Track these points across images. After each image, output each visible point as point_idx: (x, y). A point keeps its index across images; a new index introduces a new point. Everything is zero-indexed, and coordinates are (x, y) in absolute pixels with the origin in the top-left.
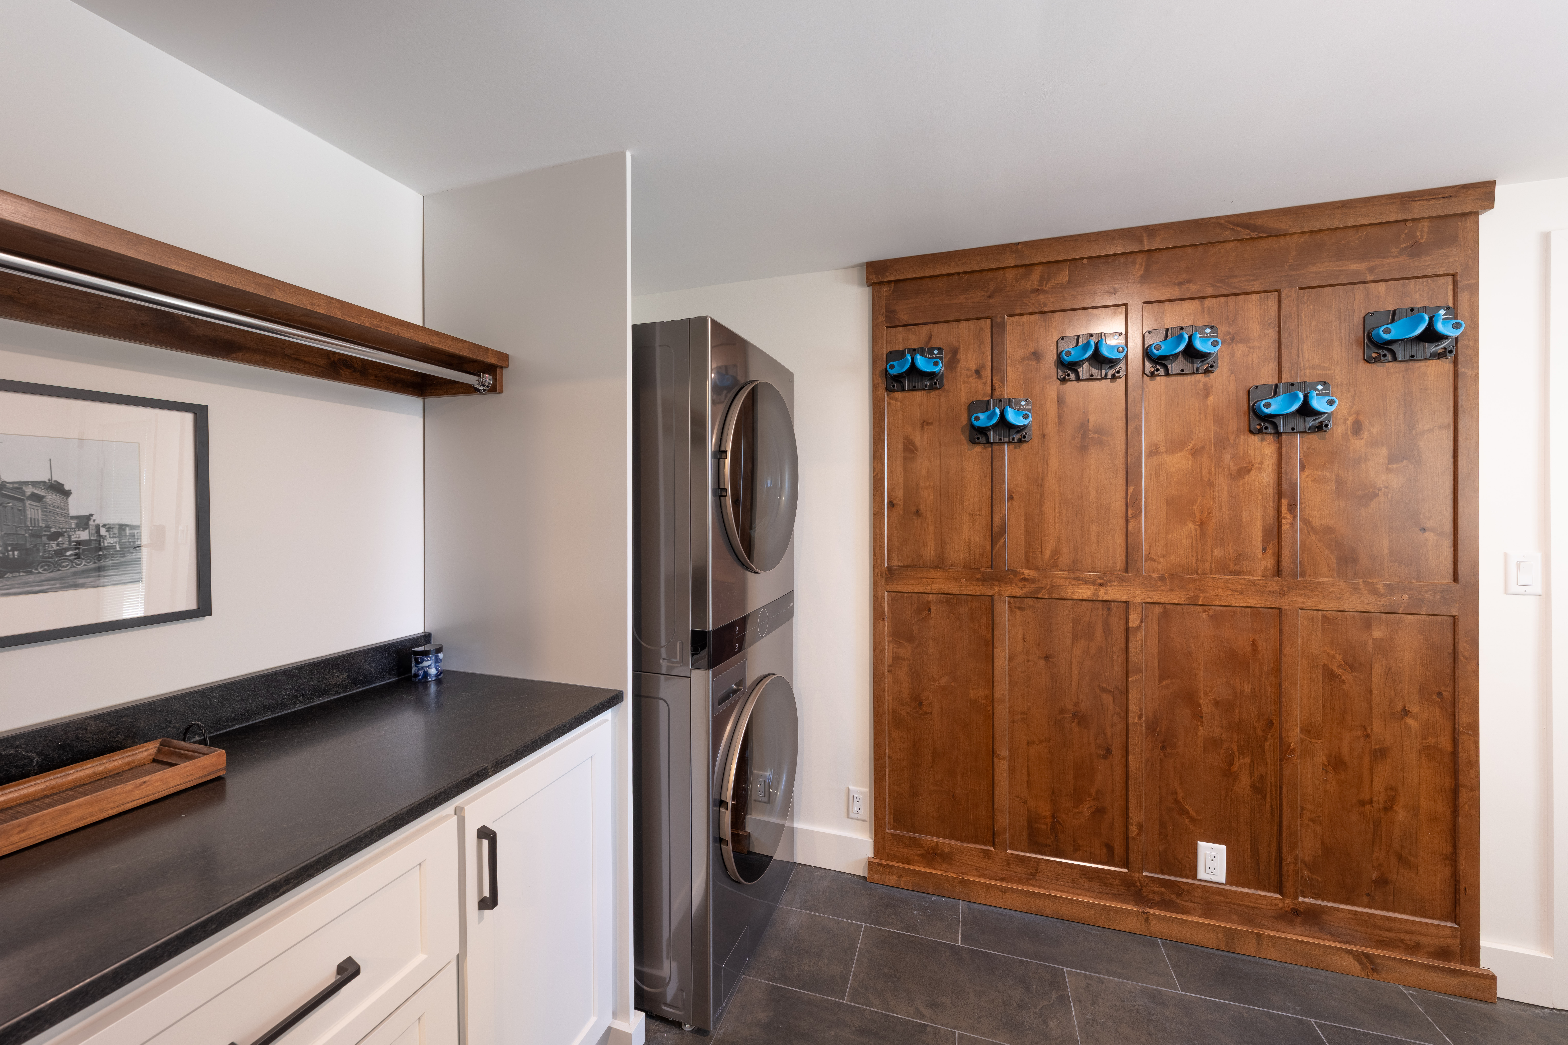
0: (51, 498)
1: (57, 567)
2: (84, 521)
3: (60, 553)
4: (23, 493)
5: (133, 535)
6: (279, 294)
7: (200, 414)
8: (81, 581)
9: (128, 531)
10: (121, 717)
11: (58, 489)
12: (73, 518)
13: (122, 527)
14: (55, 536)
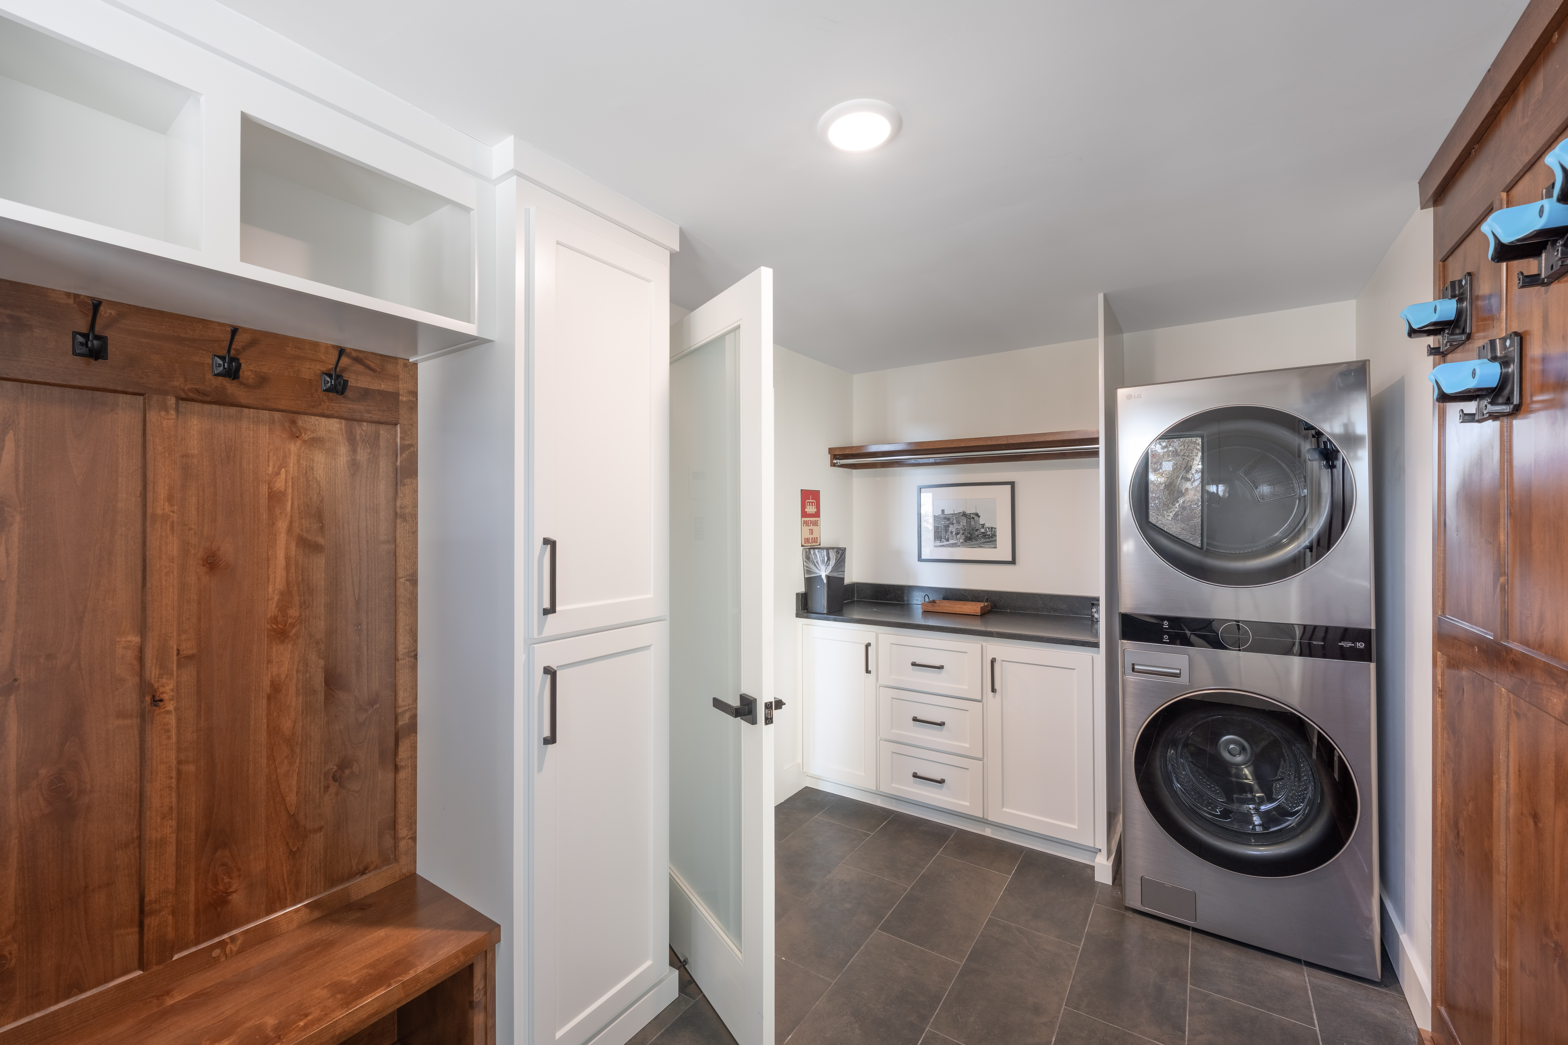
0: (976, 518)
1: (977, 540)
2: (983, 525)
3: (978, 536)
4: (970, 517)
5: (994, 531)
6: (990, 442)
7: (1012, 484)
8: (982, 545)
9: (993, 530)
10: (988, 594)
11: (977, 515)
12: (981, 524)
13: (992, 528)
14: (977, 530)
